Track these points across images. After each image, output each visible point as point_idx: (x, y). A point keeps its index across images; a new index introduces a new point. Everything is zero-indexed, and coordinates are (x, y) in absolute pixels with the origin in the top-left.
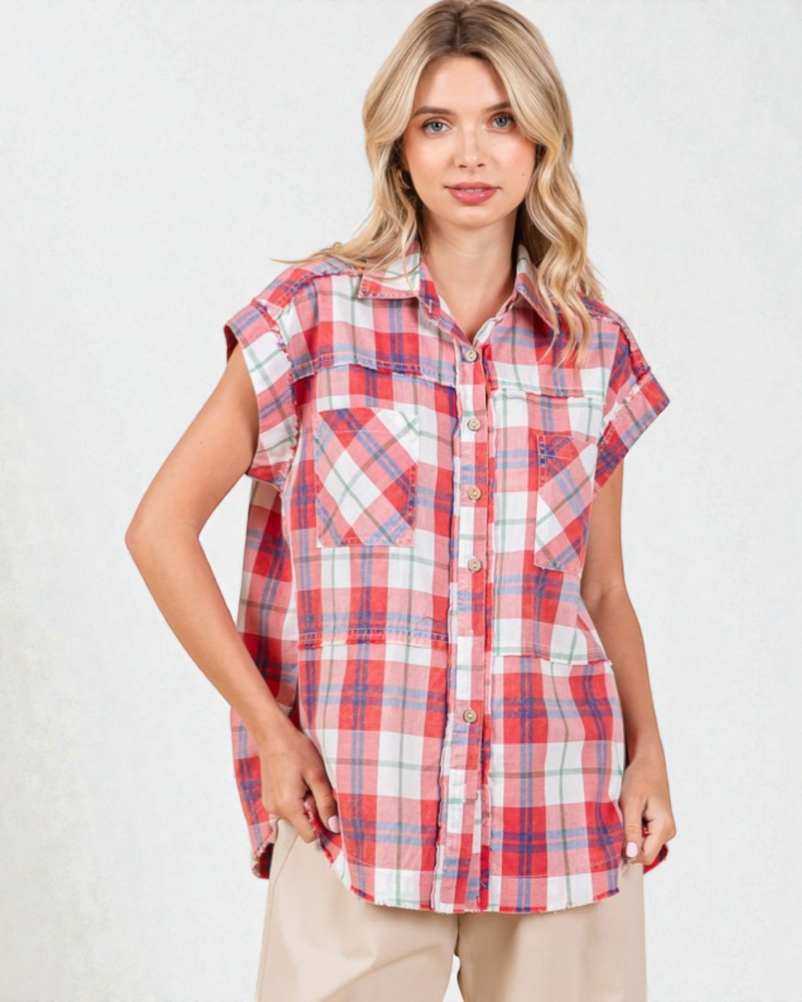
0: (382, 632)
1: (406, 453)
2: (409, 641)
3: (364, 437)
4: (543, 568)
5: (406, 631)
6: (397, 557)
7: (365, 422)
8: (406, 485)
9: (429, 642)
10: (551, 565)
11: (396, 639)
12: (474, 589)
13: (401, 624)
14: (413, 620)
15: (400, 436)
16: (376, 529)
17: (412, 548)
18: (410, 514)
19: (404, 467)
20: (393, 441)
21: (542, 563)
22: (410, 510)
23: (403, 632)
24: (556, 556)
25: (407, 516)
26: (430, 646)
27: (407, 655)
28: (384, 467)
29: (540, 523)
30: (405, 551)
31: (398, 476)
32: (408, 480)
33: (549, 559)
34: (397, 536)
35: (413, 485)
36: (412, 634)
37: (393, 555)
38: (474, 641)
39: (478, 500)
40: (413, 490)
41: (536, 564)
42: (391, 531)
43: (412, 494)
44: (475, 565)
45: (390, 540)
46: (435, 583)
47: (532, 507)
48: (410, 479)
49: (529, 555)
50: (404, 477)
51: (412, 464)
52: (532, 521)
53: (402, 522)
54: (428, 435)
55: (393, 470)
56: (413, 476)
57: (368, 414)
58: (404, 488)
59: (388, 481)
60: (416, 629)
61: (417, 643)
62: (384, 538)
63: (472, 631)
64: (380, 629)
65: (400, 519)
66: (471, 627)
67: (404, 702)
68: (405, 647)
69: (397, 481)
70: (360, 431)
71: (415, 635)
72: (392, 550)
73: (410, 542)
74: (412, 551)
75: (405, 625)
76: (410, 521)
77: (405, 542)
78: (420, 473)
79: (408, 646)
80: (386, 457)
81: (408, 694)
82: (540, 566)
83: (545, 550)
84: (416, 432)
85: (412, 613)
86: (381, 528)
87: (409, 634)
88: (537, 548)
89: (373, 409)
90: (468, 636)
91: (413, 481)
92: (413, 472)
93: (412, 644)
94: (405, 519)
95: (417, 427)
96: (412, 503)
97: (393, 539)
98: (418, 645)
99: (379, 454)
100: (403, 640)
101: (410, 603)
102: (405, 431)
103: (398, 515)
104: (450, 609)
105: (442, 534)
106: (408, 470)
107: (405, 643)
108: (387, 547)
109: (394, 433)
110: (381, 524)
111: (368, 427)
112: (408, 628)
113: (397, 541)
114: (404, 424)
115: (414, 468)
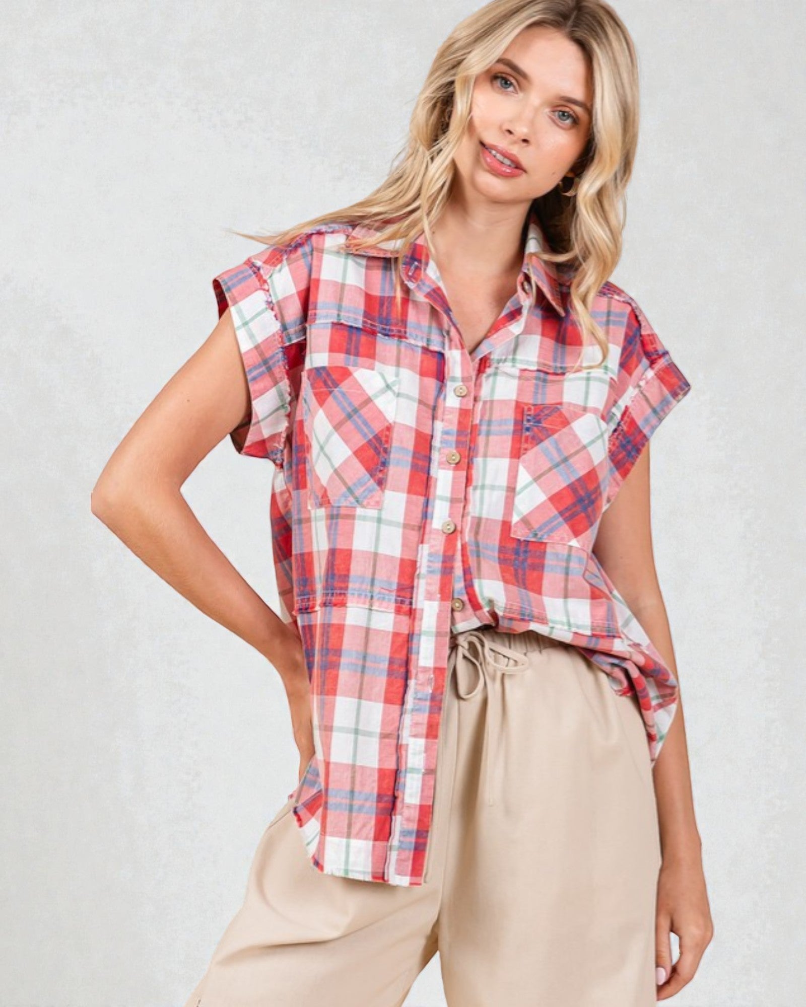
0: (344, 595)
1: (380, 412)
2: (371, 605)
3: (339, 396)
4: (522, 539)
5: (369, 595)
6: (364, 518)
7: (342, 381)
8: (378, 445)
9: (393, 606)
10: (531, 535)
11: (358, 603)
12: (445, 552)
13: (364, 587)
14: (377, 583)
15: (376, 396)
16: (344, 489)
17: (380, 510)
18: (380, 475)
19: (377, 427)
20: (368, 401)
21: (519, 533)
22: (381, 471)
23: (366, 596)
24: (536, 526)
25: (377, 477)
26: (393, 611)
27: (369, 619)
28: (357, 427)
29: (519, 493)
30: (372, 513)
31: (371, 436)
32: (381, 441)
33: (529, 529)
34: (365, 498)
35: (386, 446)
36: (375, 598)
37: (360, 516)
38: (440, 606)
39: (457, 464)
40: (386, 451)
41: (512, 535)
42: (359, 492)
43: (384, 455)
44: (448, 527)
45: (357, 501)
46: (404, 545)
47: (513, 476)
48: (384, 439)
49: (506, 526)
50: (377, 438)
51: (386, 424)
52: (511, 490)
53: (372, 483)
54: (408, 397)
55: (366, 430)
56: (387, 436)
57: (345, 373)
58: (376, 449)
59: (360, 441)
60: (379, 593)
61: (379, 607)
62: (352, 499)
63: (439, 596)
64: (343, 592)
65: (369, 480)
66: (438, 592)
67: (364, 667)
68: (367, 611)
69: (370, 442)
70: (336, 390)
71: (379, 599)
72: (359, 511)
73: (378, 505)
74: (380, 514)
75: (369, 587)
76: (381, 483)
77: (372, 503)
78: (395, 435)
79: (370, 609)
80: (359, 417)
81: (368, 659)
82: (519, 538)
83: (525, 521)
84: (394, 392)
85: (376, 576)
86: (349, 489)
87: (372, 597)
88: (515, 519)
89: (351, 368)
90: (435, 600)
91: (387, 442)
92: (387, 433)
93: (374, 608)
94: (375, 481)
95: (395, 388)
96: (384, 464)
97: (360, 500)
98: (380, 609)
99: (352, 413)
100: (364, 603)
101: (375, 566)
102: (382, 392)
103: (368, 476)
104: (417, 572)
105: (417, 493)
106: (382, 431)
107: (367, 606)
108: (355, 508)
109: (370, 392)
110: (350, 484)
111: (344, 386)
112: (371, 592)
113: (365, 503)
114: (383, 385)
115: (389, 428)
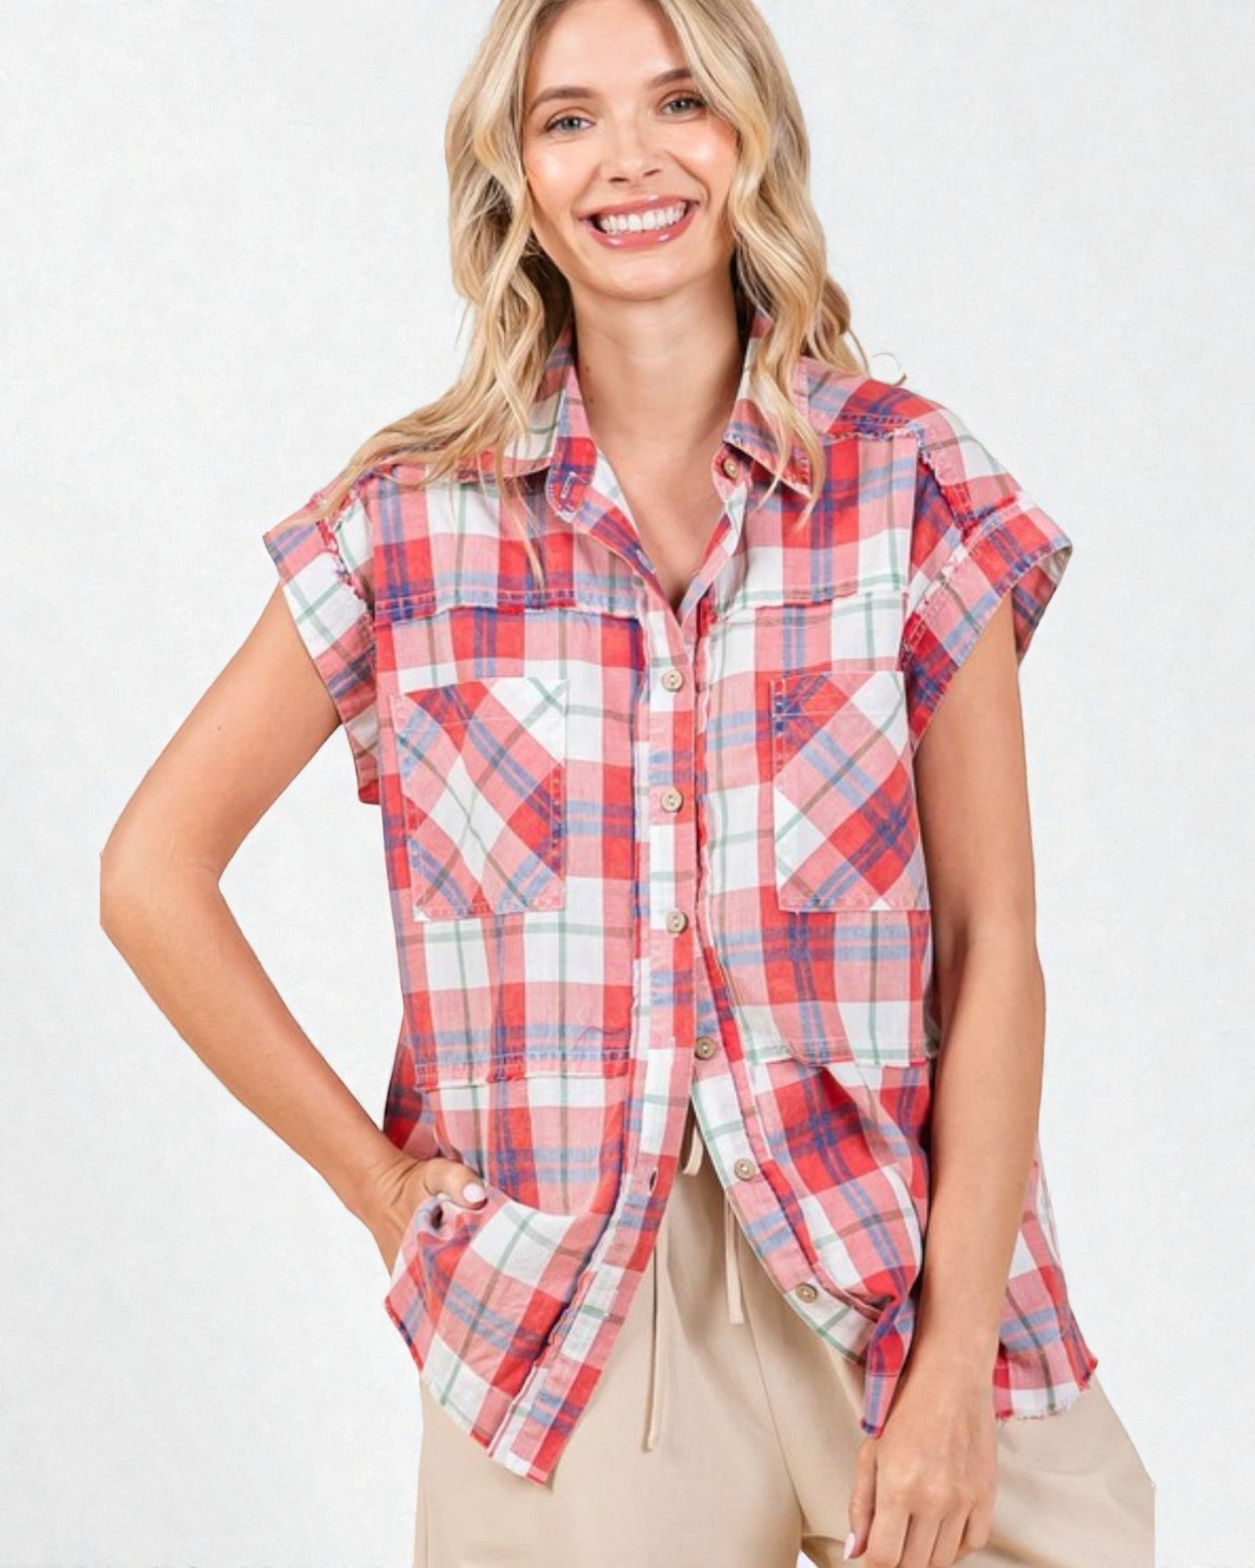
0: (521, 1058)
1: (540, 748)
2: (564, 1070)
3: (476, 732)
4: (797, 911)
5: (558, 1053)
6: (537, 928)
7: (476, 705)
8: (544, 804)
9: (599, 1066)
10: (810, 904)
11: (542, 1069)
12: (676, 966)
13: (548, 1041)
14: (569, 1032)
15: (530, 721)
16: (504, 886)
17: (563, 910)
18: (555, 853)
19: (538, 775)
20: (519, 731)
21: (793, 902)
22: (554, 845)
23: (553, 1056)
24: (816, 888)
25: (549, 858)
26: (600, 1073)
27: (565, 1094)
28: (508, 779)
29: (780, 837)
30: (552, 917)
31: (530, 791)
32: (548, 796)
33: (805, 894)
34: (535, 894)
35: (557, 803)
36: (569, 1058)
37: (530, 926)
38: (676, 1055)
39: (679, 809)
40: (558, 811)
41: (782, 908)
42: (524, 886)
43: (557, 817)
44: (676, 921)
45: (524, 902)
46: (609, 961)
47: (766, 809)
48: (552, 792)
49: (768, 895)
50: (541, 792)
51: (553, 766)
52: (767, 834)
53: (542, 868)
54: (584, 710)
55: (521, 782)
56: (557, 786)
57: (478, 691)
58: (541, 810)
59: (514, 802)
60: (575, 1048)
61: (578, 1071)
62: (515, 900)
63: (673, 1039)
64: (518, 1054)
65: (538, 863)
66: (671, 1032)
67: (564, 1172)
68: (559, 1080)
69: (530, 800)
70: (471, 722)
71: (575, 1058)
72: (530, 918)
73: (559, 903)
74: (562, 917)
75: (557, 1042)
76: (556, 865)
77: (549, 901)
78: (571, 781)
79: (564, 1077)
80: (509, 761)
81: (571, 1158)
82: (792, 910)
83: (796, 881)
84: (560, 708)
85: (567, 1023)
86: (510, 884)
87: (564, 1057)
88: (781, 880)
89: (485, 681)
90: (666, 1047)
91: (558, 795)
92: (556, 781)
93: (569, 1074)
94: (547, 864)
95: (562, 700)
96: (558, 833)
97: (528, 899)
98: (582, 1074)
99: (497, 757)
100: (552, 1068)
101: (562, 1004)
102: (540, 710)
103: (534, 857)
104: (635, 1005)
105: (619, 876)
106: (547, 779)
107: (557, 1072)
108: (521, 913)
109: (520, 716)
110: (510, 876)
111: (480, 714)
112: (562, 1047)
113: (536, 903)
114: (539, 698)
115: (558, 773)
